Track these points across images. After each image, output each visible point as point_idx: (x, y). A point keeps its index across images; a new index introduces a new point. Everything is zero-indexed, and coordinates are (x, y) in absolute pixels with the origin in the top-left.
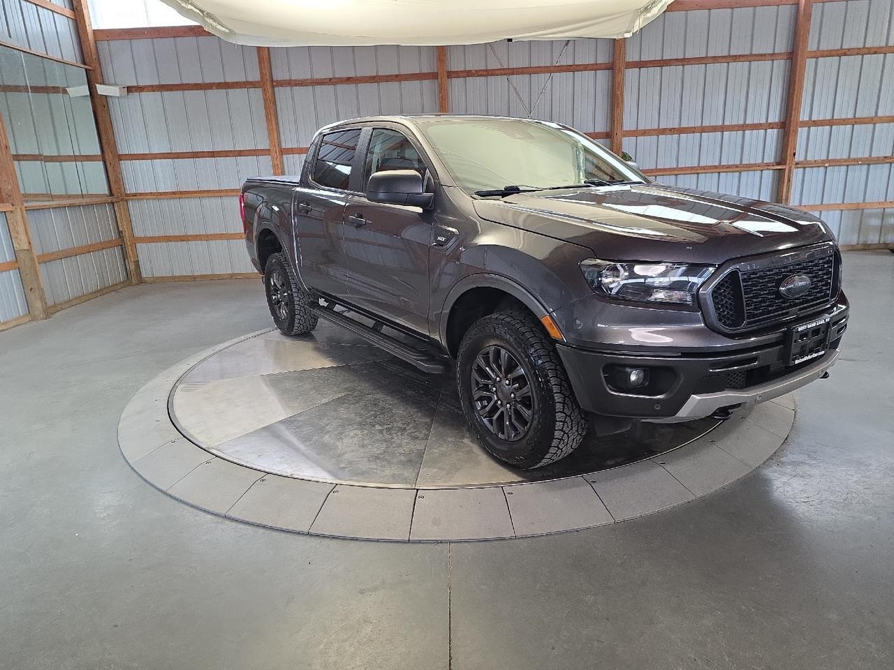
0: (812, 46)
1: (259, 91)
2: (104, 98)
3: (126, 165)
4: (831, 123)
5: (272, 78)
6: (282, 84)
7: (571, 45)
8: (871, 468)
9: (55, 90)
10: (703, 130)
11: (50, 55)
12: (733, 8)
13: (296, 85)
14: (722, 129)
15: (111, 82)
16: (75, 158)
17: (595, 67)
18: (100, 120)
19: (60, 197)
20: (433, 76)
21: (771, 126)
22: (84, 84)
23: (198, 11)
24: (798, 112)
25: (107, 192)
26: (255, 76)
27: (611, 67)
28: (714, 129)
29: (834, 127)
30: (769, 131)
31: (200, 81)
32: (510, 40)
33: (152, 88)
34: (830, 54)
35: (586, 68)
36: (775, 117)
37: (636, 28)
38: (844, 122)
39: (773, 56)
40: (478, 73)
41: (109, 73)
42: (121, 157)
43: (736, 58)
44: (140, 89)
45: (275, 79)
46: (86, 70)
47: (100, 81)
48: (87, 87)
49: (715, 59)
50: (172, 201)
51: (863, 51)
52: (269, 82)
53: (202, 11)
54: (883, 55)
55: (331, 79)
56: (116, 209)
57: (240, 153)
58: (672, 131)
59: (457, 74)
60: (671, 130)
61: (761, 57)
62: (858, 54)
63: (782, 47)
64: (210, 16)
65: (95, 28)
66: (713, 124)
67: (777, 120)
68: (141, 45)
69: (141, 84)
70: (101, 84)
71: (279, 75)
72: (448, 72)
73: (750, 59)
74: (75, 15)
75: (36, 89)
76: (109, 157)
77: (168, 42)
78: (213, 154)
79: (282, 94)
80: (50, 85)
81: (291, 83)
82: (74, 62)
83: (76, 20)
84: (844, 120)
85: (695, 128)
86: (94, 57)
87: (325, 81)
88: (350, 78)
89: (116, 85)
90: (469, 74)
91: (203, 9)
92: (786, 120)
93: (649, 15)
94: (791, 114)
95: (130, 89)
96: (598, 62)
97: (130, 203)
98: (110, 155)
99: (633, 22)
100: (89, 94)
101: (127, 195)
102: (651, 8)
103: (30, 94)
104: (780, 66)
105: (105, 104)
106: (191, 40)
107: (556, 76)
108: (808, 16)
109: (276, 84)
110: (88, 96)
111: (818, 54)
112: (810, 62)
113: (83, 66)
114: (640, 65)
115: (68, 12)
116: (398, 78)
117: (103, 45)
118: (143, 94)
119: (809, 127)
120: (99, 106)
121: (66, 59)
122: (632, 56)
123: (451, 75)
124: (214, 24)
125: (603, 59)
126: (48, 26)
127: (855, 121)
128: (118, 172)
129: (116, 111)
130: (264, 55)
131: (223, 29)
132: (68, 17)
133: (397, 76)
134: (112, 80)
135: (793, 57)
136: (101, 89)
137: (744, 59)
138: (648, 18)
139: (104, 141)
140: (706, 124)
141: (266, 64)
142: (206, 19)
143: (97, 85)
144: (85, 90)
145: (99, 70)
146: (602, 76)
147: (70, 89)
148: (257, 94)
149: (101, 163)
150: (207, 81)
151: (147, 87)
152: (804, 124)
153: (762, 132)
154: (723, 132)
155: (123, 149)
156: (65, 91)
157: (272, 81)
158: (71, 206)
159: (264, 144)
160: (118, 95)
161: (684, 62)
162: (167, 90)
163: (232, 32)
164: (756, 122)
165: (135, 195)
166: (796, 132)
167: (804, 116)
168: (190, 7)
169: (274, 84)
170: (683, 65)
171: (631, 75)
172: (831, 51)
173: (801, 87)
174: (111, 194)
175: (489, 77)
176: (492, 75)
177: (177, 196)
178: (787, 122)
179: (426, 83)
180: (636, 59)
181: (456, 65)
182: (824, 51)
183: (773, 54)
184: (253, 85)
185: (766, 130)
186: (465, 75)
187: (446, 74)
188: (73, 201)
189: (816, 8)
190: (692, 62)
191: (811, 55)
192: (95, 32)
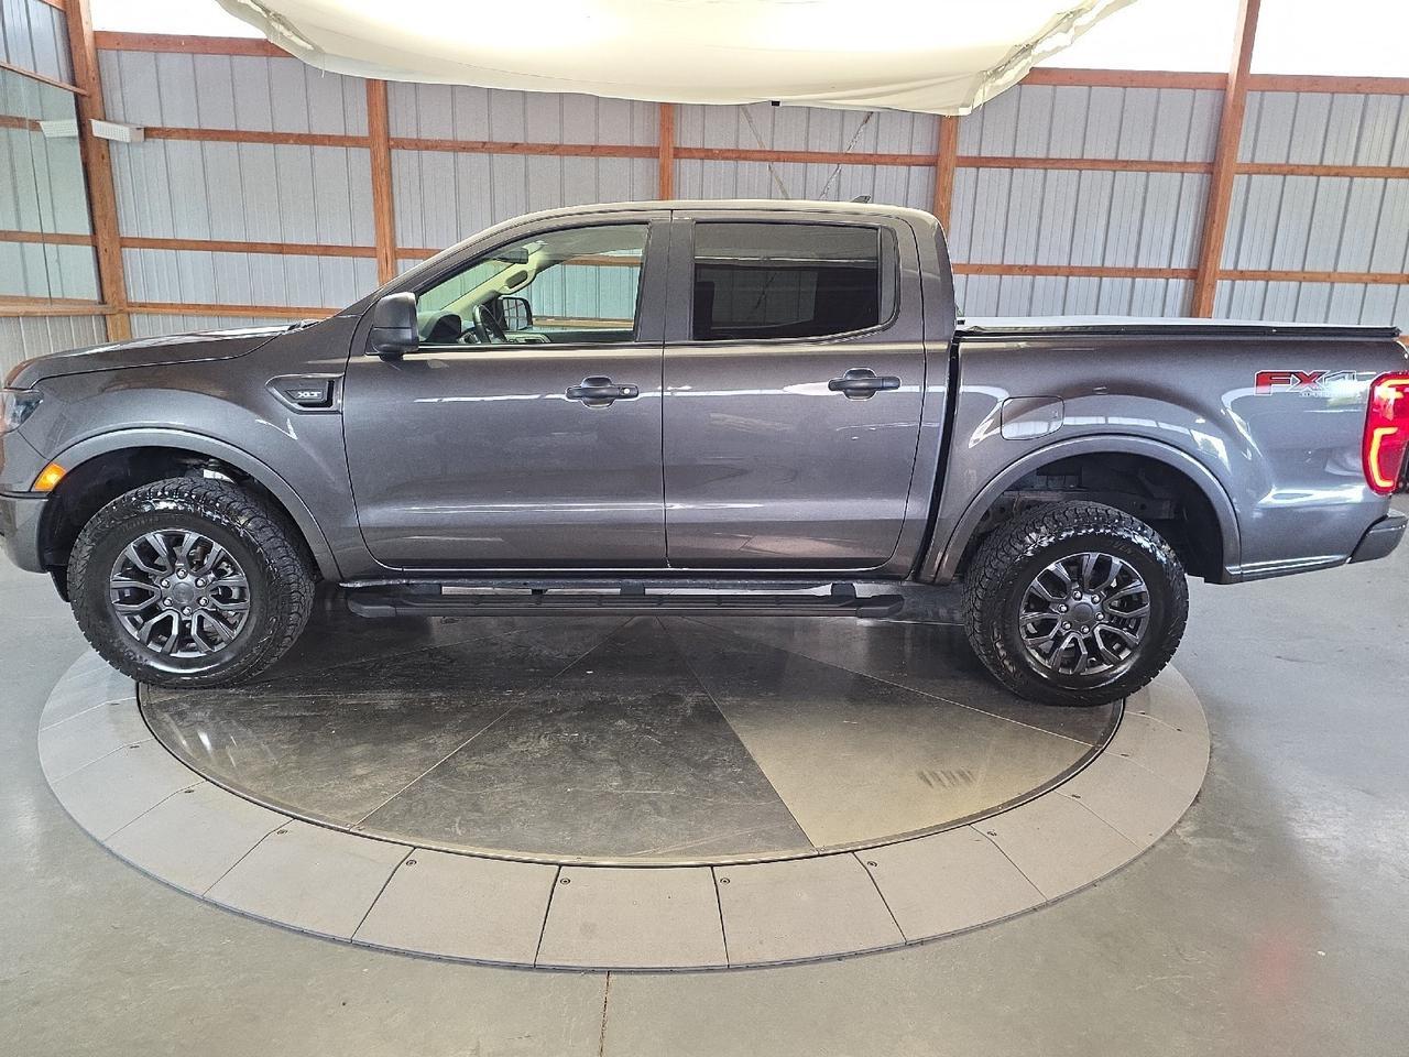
0: (1243, 155)
1: (366, 153)
2: (102, 143)
3: (132, 256)
4: (1267, 276)
5: (388, 133)
6: (402, 144)
7: (873, 119)
9: (19, 122)
10: (1070, 271)
11: (14, 64)
12: (1125, 87)
13: (427, 148)
14: (1101, 272)
15: (117, 119)
16: (44, 238)
17: (909, 161)
18: (94, 178)
19: (16, 299)
20: (650, 152)
21: (1175, 273)
22: (72, 118)
23: (260, 10)
24: (1219, 256)
25: (95, 297)
26: (359, 127)
27: (932, 162)
28: (1088, 272)
29: (1271, 283)
30: (1172, 281)
31: (269, 129)
32: (776, 103)
33: (186, 134)
34: (1270, 170)
35: (894, 160)
36: (1181, 261)
37: (978, 101)
38: (1286, 276)
40: (723, 155)
41: (115, 99)
42: (124, 243)
43: (1127, 165)
44: (166, 133)
45: (393, 135)
46: (77, 96)
47: (99, 112)
48: (75, 122)
49: (1095, 164)
50: (206, 319)
51: (1319, 171)
52: (382, 140)
54: (1348, 179)
55: (485, 143)
56: (110, 326)
57: (326, 250)
58: (1023, 270)
59: (690, 153)
60: (1021, 268)
61: (1166, 166)
62: (1312, 174)
63: (1198, 153)
64: (279, 18)
65: (96, 27)
66: (1087, 264)
67: (1184, 266)
68: (172, 62)
69: (169, 125)
70: (100, 120)
71: (402, 128)
72: (676, 149)
73: (1149, 167)
74: (65, 5)
76: (103, 237)
77: (209, 63)
78: (280, 249)
79: (403, 160)
80: (13, 113)
81: (419, 145)
82: (56, 80)
83: (65, 13)
84: (1287, 273)
85: (1059, 267)
86: (92, 74)
87: (475, 145)
88: (517, 144)
89: (126, 123)
90: (708, 154)
91: (267, 6)
92: (1198, 266)
93: (1000, 82)
94: (1207, 258)
95: (148, 132)
96: (913, 153)
97: (135, 319)
98: (105, 238)
99: (974, 91)
100: (77, 134)
101: (131, 305)
102: (1004, 71)
104: (1193, 183)
105: (104, 152)
106: (258, 62)
107: (847, 169)
108: (1240, 110)
109: (393, 144)
110: (74, 138)
111: (1253, 169)
112: (1240, 181)
113: (67, 86)
114: (979, 162)
116: (594, 151)
117: (110, 58)
118: (170, 142)
119: (1233, 281)
120: (94, 158)
121: (41, 74)
122: (966, 148)
123: (679, 153)
124: (286, 33)
125: (921, 148)
127: (1303, 277)
128: (117, 265)
129: (121, 163)
130: (378, 93)
131: (302, 43)
132: (50, 6)
133: (593, 147)
134: (120, 115)
135: (1214, 170)
136: (99, 129)
137: (1139, 167)
138: (997, 87)
139: (98, 213)
140: (1076, 263)
141: (380, 109)
142: (273, 24)
143: (93, 121)
144: (72, 128)
145: (98, 98)
146: (919, 175)
147: (47, 123)
148: (361, 159)
149: (89, 250)
150: (282, 128)
151: (178, 130)
152: (1227, 275)
153: (1162, 281)
154: (1101, 277)
155: (129, 229)
156: (35, 126)
157: (388, 139)
158: (27, 316)
159: (366, 238)
160: (128, 141)
161: (1047, 163)
162: (212, 139)
163: (317, 51)
164: (1153, 265)
165: (144, 305)
166: (1213, 285)
167: (1226, 263)
169: (392, 143)
170: (1046, 169)
171: (963, 177)
172: (1271, 165)
173: (1224, 217)
174: (103, 301)
175: (740, 162)
176: (745, 159)
177: (215, 312)
178: (1201, 270)
179: (639, 163)
180: (974, 153)
181: (689, 138)
182: (1261, 165)
183: (1185, 163)
184: (356, 142)
185: (1167, 279)
186: (703, 155)
187: (672, 151)
188: (33, 308)
189: (1252, 99)
190: (1059, 165)
191: (1240, 170)
192: (97, 35)
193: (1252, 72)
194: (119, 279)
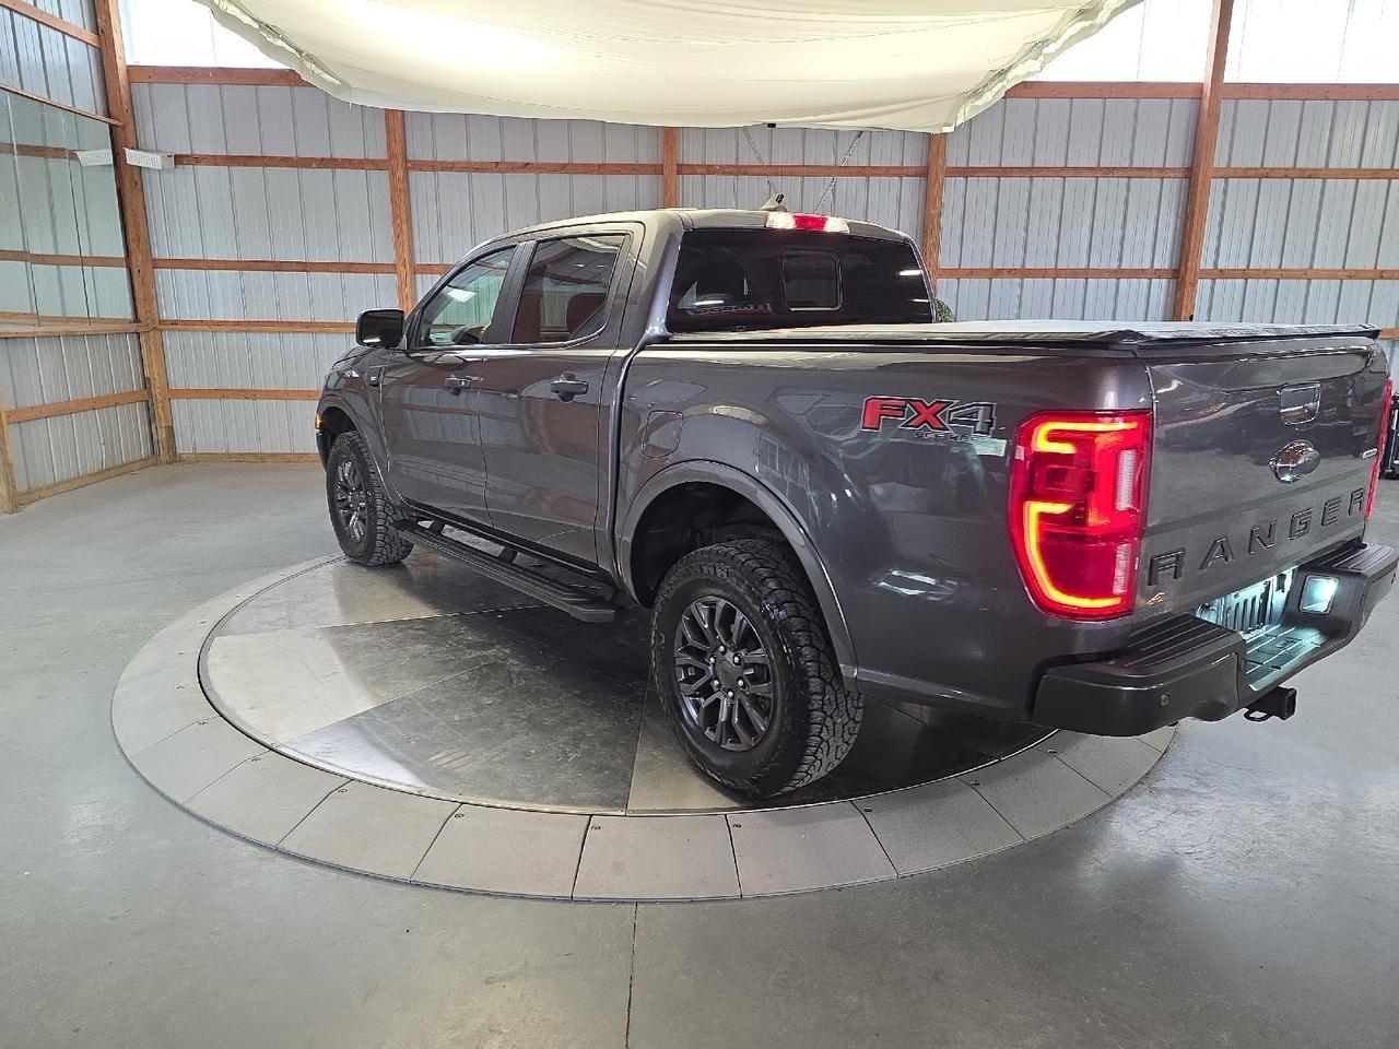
0: (1220, 160)
1: (385, 175)
2: (136, 171)
3: (164, 276)
4: (1245, 274)
5: (406, 156)
6: (421, 166)
7: (864, 138)
8: (1289, 803)
9: (58, 152)
10: (1057, 273)
11: (54, 100)
12: (1105, 99)
13: (443, 169)
14: (1086, 274)
15: (150, 147)
16: (82, 261)
17: (899, 172)
18: (127, 204)
19: (53, 320)
20: (657, 169)
21: (1158, 274)
22: (106, 147)
23: (293, 51)
24: (1199, 254)
25: (129, 315)
26: (378, 151)
27: (923, 173)
28: (1074, 273)
29: (1249, 280)
30: (1155, 281)
31: (292, 155)
32: (772, 125)
33: (214, 160)
34: (1246, 173)
35: (886, 172)
36: (1163, 261)
37: (960, 121)
38: (1264, 274)
39: (1162, 172)
40: (724, 170)
41: (147, 130)
42: (157, 264)
43: (1109, 172)
44: (195, 160)
45: (409, 158)
46: (111, 126)
47: (132, 141)
48: (110, 151)
49: (1078, 171)
50: (234, 335)
51: (1293, 174)
52: (400, 162)
53: (300, 52)
54: (1321, 180)
55: (497, 163)
56: (142, 342)
57: (349, 268)
58: (1012, 273)
59: (693, 169)
60: (1010, 271)
61: (1145, 172)
62: (1286, 177)
63: (1176, 159)
64: (310, 58)
65: (129, 63)
66: (1073, 266)
67: (1166, 266)
68: (201, 93)
69: (198, 152)
70: (132, 148)
71: (418, 150)
72: (678, 165)
73: (1130, 173)
74: (100, 41)
75: (25, 150)
76: (137, 259)
77: (245, 93)
78: (305, 267)
79: (421, 182)
80: (51, 144)
81: (434, 166)
82: (93, 113)
83: (100, 50)
84: (1265, 271)
85: (1046, 271)
86: (125, 107)
87: (488, 166)
88: (528, 164)
89: (157, 151)
90: (710, 170)
91: (302, 48)
92: (1180, 266)
93: (980, 102)
94: (1187, 255)
95: (179, 160)
96: (905, 165)
97: (166, 336)
98: (138, 260)
99: (955, 110)
100: (112, 162)
101: (162, 322)
102: (983, 93)
103: (16, 157)
104: (1172, 187)
105: (136, 178)
106: (282, 91)
107: (842, 181)
108: (1215, 118)
109: (411, 165)
110: (109, 166)
111: (1228, 174)
112: (1217, 185)
113: (105, 119)
114: (967, 172)
115: (89, 36)
116: (601, 168)
117: (141, 91)
118: (199, 168)
119: (1214, 279)
120: (128, 183)
121: (80, 107)
122: (955, 158)
123: (681, 169)
124: (318, 71)
125: (912, 160)
126: (55, 54)
127: (1280, 274)
128: (150, 286)
129: (154, 191)
130: (395, 121)
131: (331, 79)
132: (87, 44)
133: (600, 166)
134: (151, 143)
135: (1192, 175)
136: (133, 157)
137: (1120, 174)
138: (978, 106)
139: (130, 236)
140: (1062, 265)
141: (398, 132)
142: (304, 62)
143: (127, 150)
144: (107, 157)
145: (132, 128)
146: (910, 185)
147: (83, 153)
148: (381, 179)
149: (124, 270)
150: (305, 153)
151: (206, 157)
152: (1206, 274)
153: (1145, 281)
154: (1087, 279)
155: (161, 251)
156: (73, 156)
157: (406, 161)
158: (68, 335)
159: (387, 256)
160: (160, 167)
161: (1032, 172)
162: (239, 165)
163: (345, 85)
164: (1136, 266)
165: (174, 323)
166: (1194, 285)
167: (1206, 262)
168: (280, 43)
169: (409, 165)
170: (1031, 177)
171: (953, 186)
172: (1249, 169)
173: (1203, 220)
174: (137, 319)
175: (740, 177)
176: (745, 174)
177: (243, 328)
178: (1183, 269)
179: (644, 179)
180: (962, 163)
181: (690, 154)
182: (1237, 169)
183: (1163, 169)
184: (376, 165)
185: (1151, 279)
186: (705, 170)
187: (675, 167)
188: (71, 328)
189: (1226, 108)
190: (1044, 173)
191: (1218, 174)
192: (130, 69)
193: (1226, 81)
194: (152, 298)
